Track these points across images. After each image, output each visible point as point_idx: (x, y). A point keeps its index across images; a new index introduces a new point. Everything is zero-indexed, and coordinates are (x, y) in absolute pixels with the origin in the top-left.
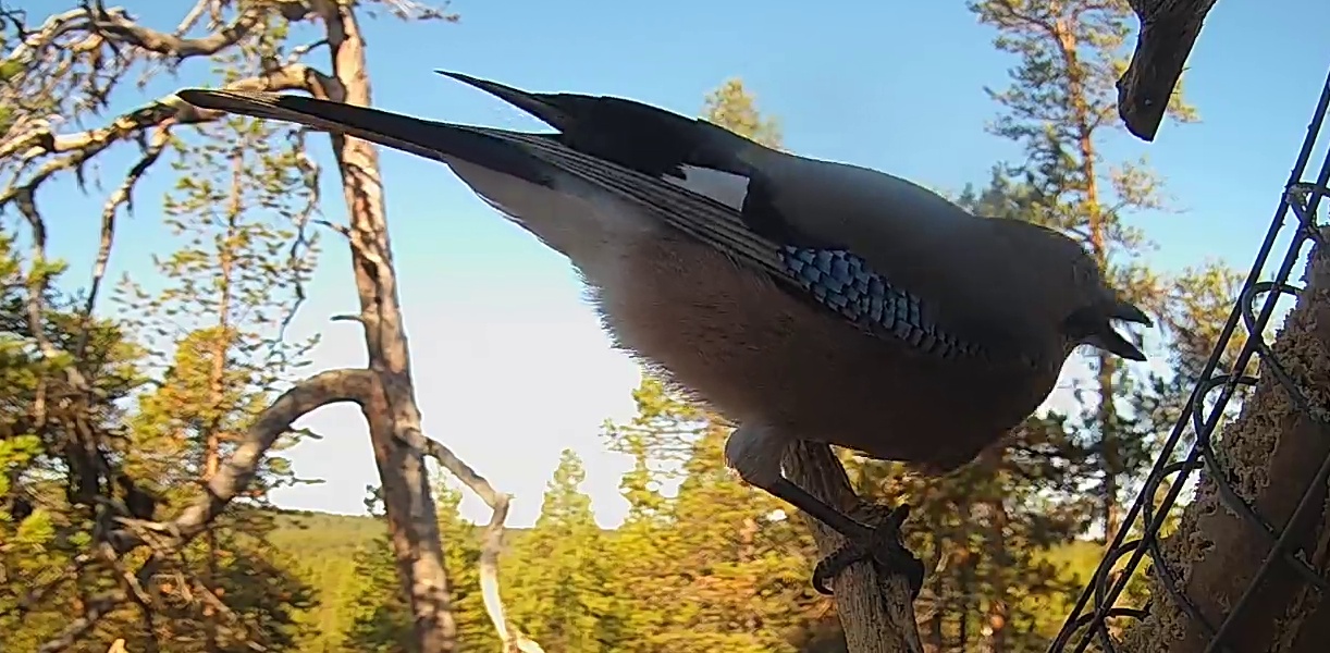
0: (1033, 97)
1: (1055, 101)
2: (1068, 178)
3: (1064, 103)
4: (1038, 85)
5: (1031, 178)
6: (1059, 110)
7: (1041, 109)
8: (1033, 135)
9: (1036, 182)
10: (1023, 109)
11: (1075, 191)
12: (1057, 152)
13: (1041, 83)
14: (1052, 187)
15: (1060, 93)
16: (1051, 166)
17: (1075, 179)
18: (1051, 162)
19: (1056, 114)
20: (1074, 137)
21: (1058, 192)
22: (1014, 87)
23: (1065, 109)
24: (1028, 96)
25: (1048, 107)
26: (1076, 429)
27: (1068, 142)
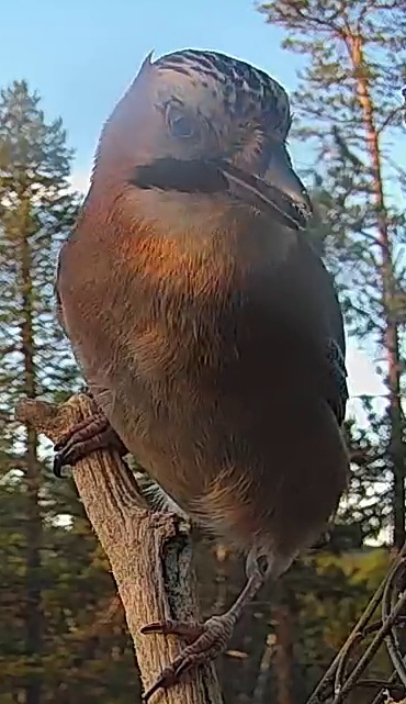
0: (321, 98)
1: (343, 103)
2: (357, 180)
3: (353, 105)
4: (326, 87)
5: (319, 181)
6: (346, 111)
7: (329, 110)
8: (321, 136)
9: (324, 184)
10: (310, 110)
11: (364, 194)
12: (345, 154)
13: (329, 84)
14: (341, 190)
15: (349, 95)
16: (338, 169)
17: (363, 181)
18: (339, 164)
19: (344, 115)
20: (362, 138)
21: (346, 195)
22: (301, 87)
23: (353, 110)
24: (316, 96)
25: (336, 109)
26: (363, 433)
27: (356, 144)
